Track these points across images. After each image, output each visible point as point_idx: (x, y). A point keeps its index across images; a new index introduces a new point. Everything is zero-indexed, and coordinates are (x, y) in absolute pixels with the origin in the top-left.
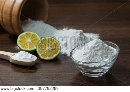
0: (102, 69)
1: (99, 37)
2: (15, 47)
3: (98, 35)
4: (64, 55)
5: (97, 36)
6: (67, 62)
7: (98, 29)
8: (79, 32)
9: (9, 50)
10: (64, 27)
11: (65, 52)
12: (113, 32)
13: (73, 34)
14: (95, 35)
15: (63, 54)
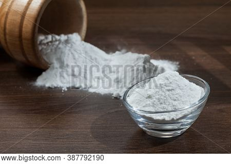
0: (179, 123)
1: (179, 66)
2: (30, 84)
3: (178, 63)
4: (115, 97)
5: (176, 64)
6: (120, 110)
7: (178, 54)
8: (142, 58)
9: (20, 87)
10: (119, 48)
11: (118, 92)
12: (204, 58)
13: (133, 62)
14: (172, 64)
15: (114, 95)
